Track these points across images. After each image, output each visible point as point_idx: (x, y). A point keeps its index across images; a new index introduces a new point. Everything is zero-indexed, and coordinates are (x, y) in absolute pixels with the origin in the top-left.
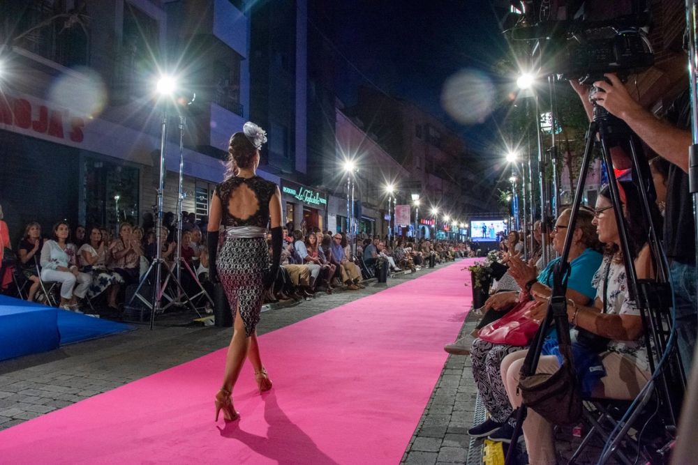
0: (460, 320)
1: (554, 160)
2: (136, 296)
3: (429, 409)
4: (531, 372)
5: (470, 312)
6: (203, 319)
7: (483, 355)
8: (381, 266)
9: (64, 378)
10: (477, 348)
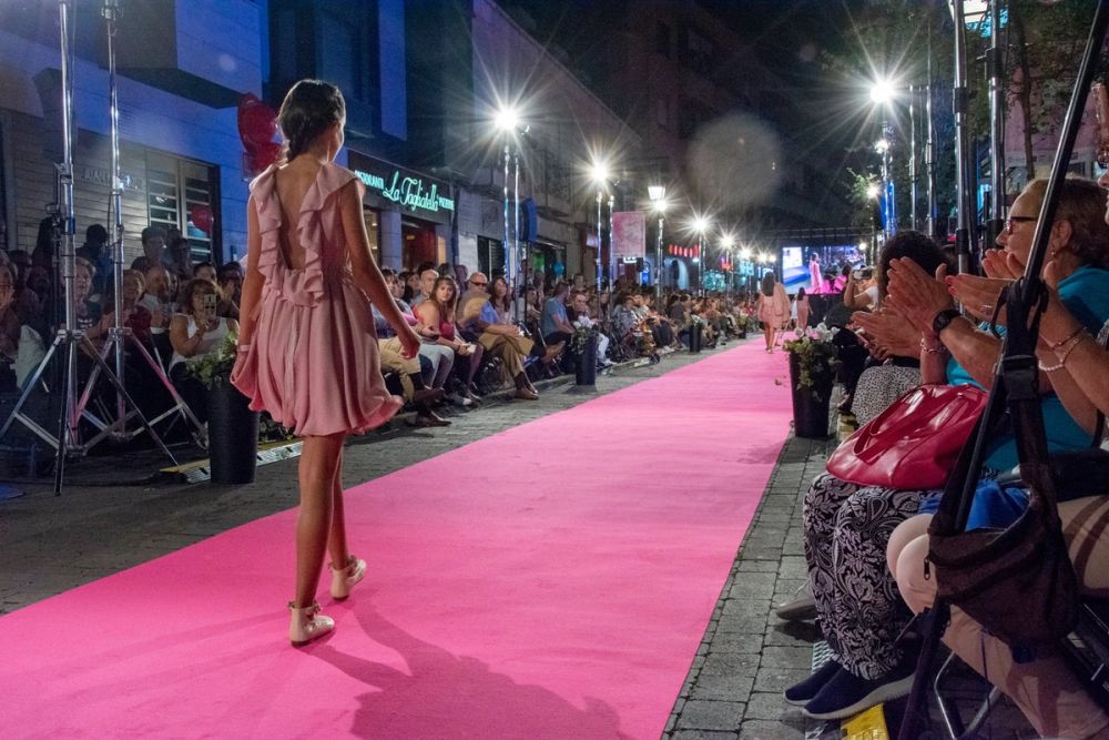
0: (767, 458)
1: (993, 81)
2: (15, 419)
3: (709, 644)
4: (957, 527)
5: (787, 444)
6: (182, 468)
7: (835, 509)
8: (583, 347)
10: (823, 494)
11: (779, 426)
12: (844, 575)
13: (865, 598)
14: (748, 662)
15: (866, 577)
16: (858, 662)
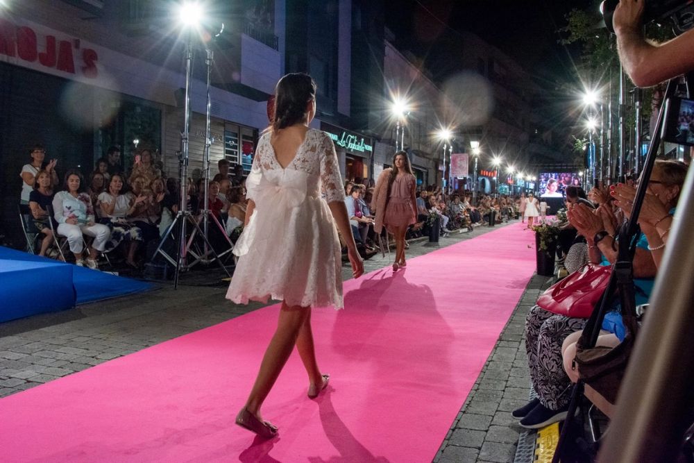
0: (521, 286)
1: (637, 103)
2: (159, 252)
3: (479, 384)
4: (591, 344)
5: (532, 278)
7: (541, 324)
8: (432, 223)
9: (82, 339)
10: (536, 316)
11: (530, 268)
12: (542, 358)
13: (553, 370)
14: (497, 395)
15: (553, 360)
16: (548, 401)
